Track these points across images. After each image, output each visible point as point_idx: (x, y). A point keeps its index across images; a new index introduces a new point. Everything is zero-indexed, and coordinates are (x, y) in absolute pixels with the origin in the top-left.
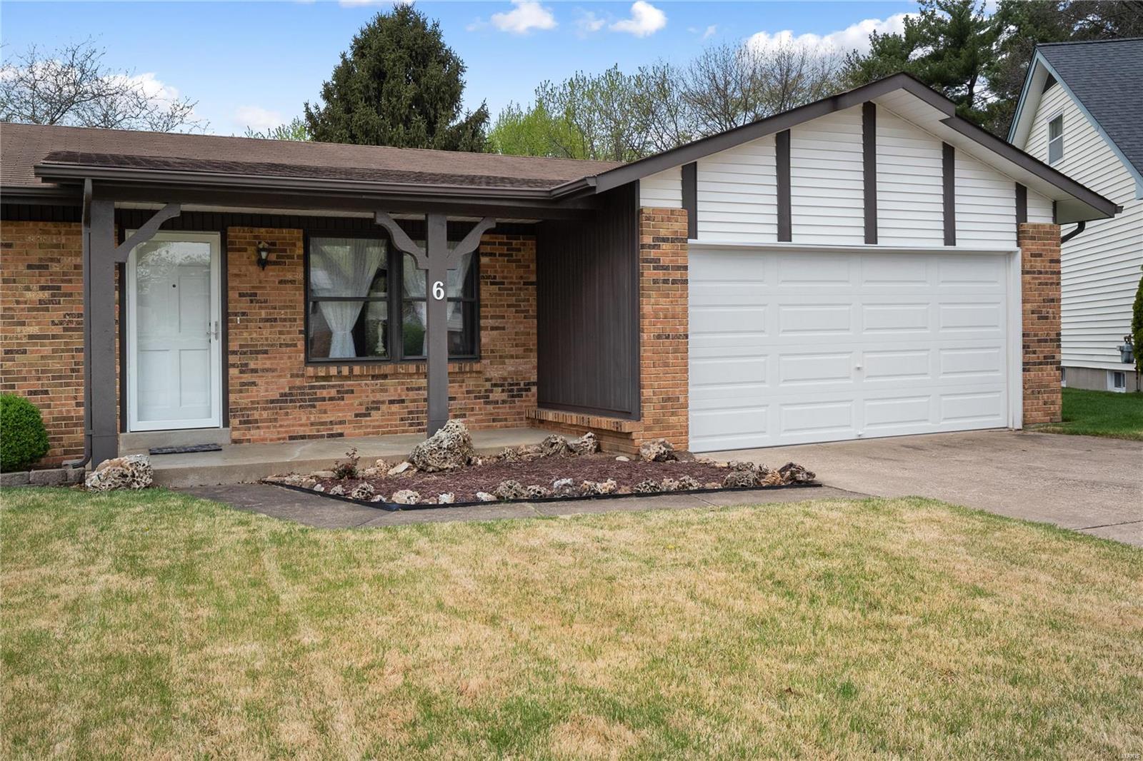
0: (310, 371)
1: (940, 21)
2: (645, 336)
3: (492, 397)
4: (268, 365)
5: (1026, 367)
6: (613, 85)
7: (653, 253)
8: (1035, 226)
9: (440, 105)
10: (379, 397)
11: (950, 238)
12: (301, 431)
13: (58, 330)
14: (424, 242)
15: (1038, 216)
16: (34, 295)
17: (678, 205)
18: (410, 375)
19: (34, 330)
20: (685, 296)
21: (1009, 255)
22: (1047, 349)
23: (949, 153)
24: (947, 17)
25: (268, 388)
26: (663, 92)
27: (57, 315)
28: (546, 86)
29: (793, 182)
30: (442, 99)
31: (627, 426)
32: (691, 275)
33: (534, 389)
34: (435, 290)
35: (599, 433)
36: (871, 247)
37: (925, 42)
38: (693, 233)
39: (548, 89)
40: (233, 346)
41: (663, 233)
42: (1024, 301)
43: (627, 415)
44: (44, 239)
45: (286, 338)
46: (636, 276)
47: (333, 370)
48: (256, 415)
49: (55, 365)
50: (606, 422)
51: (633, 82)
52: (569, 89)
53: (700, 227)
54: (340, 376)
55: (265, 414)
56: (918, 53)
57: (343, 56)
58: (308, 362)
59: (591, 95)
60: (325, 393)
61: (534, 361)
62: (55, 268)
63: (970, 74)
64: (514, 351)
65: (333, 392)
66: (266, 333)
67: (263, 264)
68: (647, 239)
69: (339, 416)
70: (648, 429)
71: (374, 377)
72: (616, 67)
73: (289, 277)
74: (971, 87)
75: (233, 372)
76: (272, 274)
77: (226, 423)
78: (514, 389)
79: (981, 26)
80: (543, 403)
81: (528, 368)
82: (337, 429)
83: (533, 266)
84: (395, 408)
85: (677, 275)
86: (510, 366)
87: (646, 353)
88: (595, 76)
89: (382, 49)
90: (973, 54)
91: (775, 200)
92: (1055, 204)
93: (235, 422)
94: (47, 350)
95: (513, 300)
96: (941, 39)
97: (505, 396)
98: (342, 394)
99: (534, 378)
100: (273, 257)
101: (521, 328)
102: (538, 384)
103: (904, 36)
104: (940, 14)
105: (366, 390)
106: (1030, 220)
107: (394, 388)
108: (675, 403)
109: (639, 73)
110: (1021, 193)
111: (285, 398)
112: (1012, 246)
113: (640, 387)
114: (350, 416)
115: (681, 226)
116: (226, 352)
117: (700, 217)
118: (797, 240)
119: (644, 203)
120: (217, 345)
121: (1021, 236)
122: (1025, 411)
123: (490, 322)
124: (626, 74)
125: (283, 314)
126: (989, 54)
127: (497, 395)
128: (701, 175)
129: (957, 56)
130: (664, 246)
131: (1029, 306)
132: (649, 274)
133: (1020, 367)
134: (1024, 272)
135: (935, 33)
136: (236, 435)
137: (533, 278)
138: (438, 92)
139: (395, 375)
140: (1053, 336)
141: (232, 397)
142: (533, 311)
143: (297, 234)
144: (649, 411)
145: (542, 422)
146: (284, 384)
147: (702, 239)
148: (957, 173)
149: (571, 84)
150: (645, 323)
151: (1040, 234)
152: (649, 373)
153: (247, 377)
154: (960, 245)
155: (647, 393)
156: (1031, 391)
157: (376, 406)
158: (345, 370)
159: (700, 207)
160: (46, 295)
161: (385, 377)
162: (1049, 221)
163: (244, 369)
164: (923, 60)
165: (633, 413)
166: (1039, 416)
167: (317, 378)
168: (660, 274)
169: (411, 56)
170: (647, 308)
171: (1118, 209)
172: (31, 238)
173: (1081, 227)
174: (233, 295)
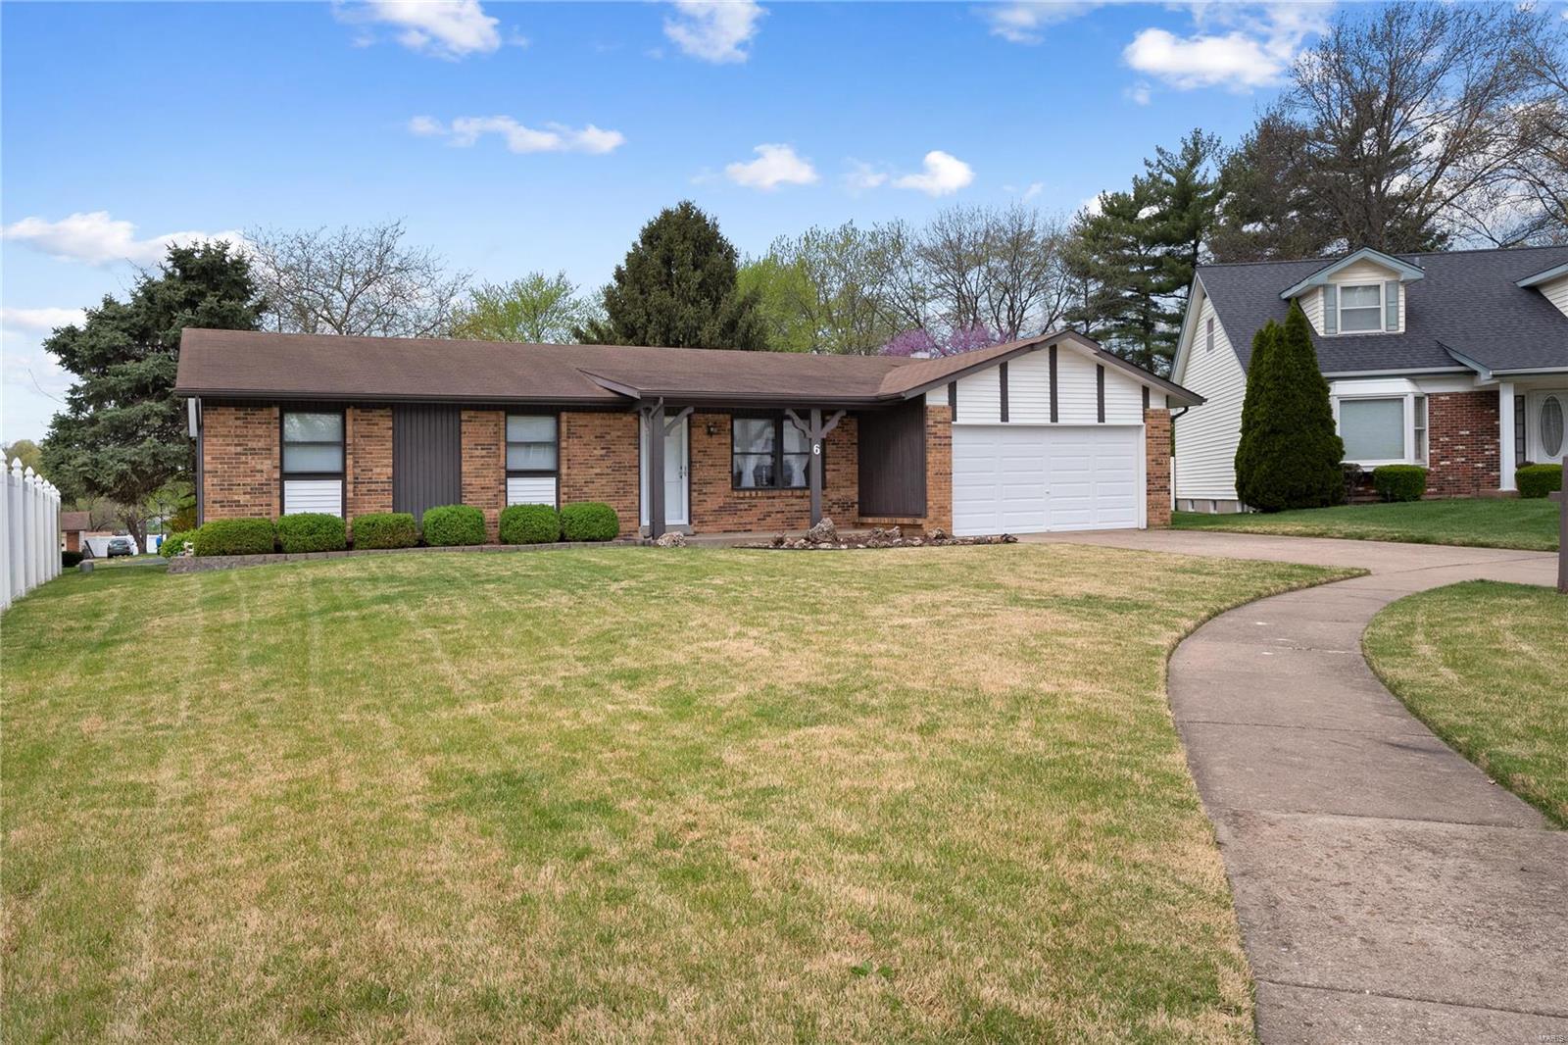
0: (735, 494)
1: (1167, 183)
2: (929, 473)
3: (833, 510)
4: (712, 490)
5: (1149, 492)
6: (848, 240)
7: (933, 430)
8: (1153, 411)
9: (721, 288)
10: (770, 509)
11: (1101, 418)
12: (729, 528)
13: (609, 471)
14: (807, 422)
15: (1157, 404)
16: (599, 452)
17: (947, 404)
18: (787, 497)
19: (598, 471)
20: (950, 452)
21: (1139, 427)
22: (1162, 482)
23: (1100, 370)
24: (1173, 180)
25: (713, 503)
26: (898, 245)
27: (609, 463)
28: (782, 240)
29: (1009, 389)
30: (723, 283)
31: (920, 521)
32: (953, 441)
33: (856, 506)
34: (815, 449)
35: (902, 526)
36: (1054, 424)
37: (1152, 202)
38: (955, 419)
39: (784, 243)
40: (695, 480)
41: (939, 419)
42: (1148, 454)
43: (919, 516)
44: (604, 422)
45: (722, 476)
46: (924, 442)
47: (747, 494)
48: (706, 518)
49: (608, 489)
50: (906, 521)
51: (868, 237)
52: (804, 243)
53: (958, 415)
54: (751, 497)
55: (711, 518)
56: (1145, 213)
57: (634, 245)
58: (733, 489)
59: (826, 249)
60: (742, 507)
61: (856, 489)
62: (608, 437)
63: (1193, 234)
64: (845, 484)
65: (746, 506)
66: (711, 473)
67: (710, 434)
68: (930, 422)
69: (749, 519)
70: (931, 523)
71: (769, 498)
72: (851, 222)
73: (723, 441)
74: (1195, 246)
75: (695, 494)
76: (715, 440)
77: (690, 522)
78: (845, 506)
79: (1205, 188)
80: (862, 514)
81: (853, 493)
82: (749, 527)
83: (856, 434)
84: (779, 515)
85: (946, 441)
86: (843, 492)
87: (930, 483)
88: (829, 231)
89: (671, 240)
90: (1195, 219)
91: (999, 400)
92: (1167, 397)
93: (696, 522)
94: (604, 482)
95: (844, 454)
96: (1167, 200)
97: (840, 510)
98: (751, 507)
99: (856, 500)
100: (716, 430)
101: (849, 470)
102: (859, 503)
103: (1132, 195)
104: (1166, 176)
105: (763, 504)
106: (1151, 407)
107: (778, 504)
108: (945, 509)
109: (873, 229)
110: (1146, 391)
111: (721, 509)
112: (1141, 423)
113: (926, 500)
114: (755, 519)
115: (948, 415)
116: (690, 483)
117: (958, 409)
118: (1012, 421)
119: (928, 403)
120: (685, 479)
121: (1145, 416)
122: (1148, 518)
123: (832, 467)
124: (861, 229)
125: (721, 462)
126: (1212, 216)
127: (836, 509)
128: (958, 387)
129: (1181, 218)
130: (939, 425)
131: (1150, 457)
132: (931, 441)
133: (1145, 492)
134: (1147, 437)
135: (1162, 195)
136: (696, 529)
137: (856, 441)
138: (720, 278)
139: (780, 496)
140: (1166, 474)
141: (694, 508)
142: (856, 461)
143: (728, 417)
144: (931, 514)
145: (862, 524)
146: (720, 501)
147: (960, 421)
148: (1106, 381)
149: (807, 239)
150: (929, 466)
151: (1157, 414)
152: (931, 493)
153: (702, 497)
154: (1107, 422)
155: (930, 503)
156: (1152, 507)
157: (769, 514)
158: (754, 494)
159: (958, 404)
160: (603, 452)
161: (774, 498)
162: (1164, 407)
163: (700, 492)
164: (1149, 220)
165: (922, 514)
166: (1157, 521)
167: (738, 498)
168: (937, 441)
169: (695, 246)
170: (930, 458)
171: (1206, 400)
172: (597, 422)
173: (1186, 410)
174: (695, 451)
